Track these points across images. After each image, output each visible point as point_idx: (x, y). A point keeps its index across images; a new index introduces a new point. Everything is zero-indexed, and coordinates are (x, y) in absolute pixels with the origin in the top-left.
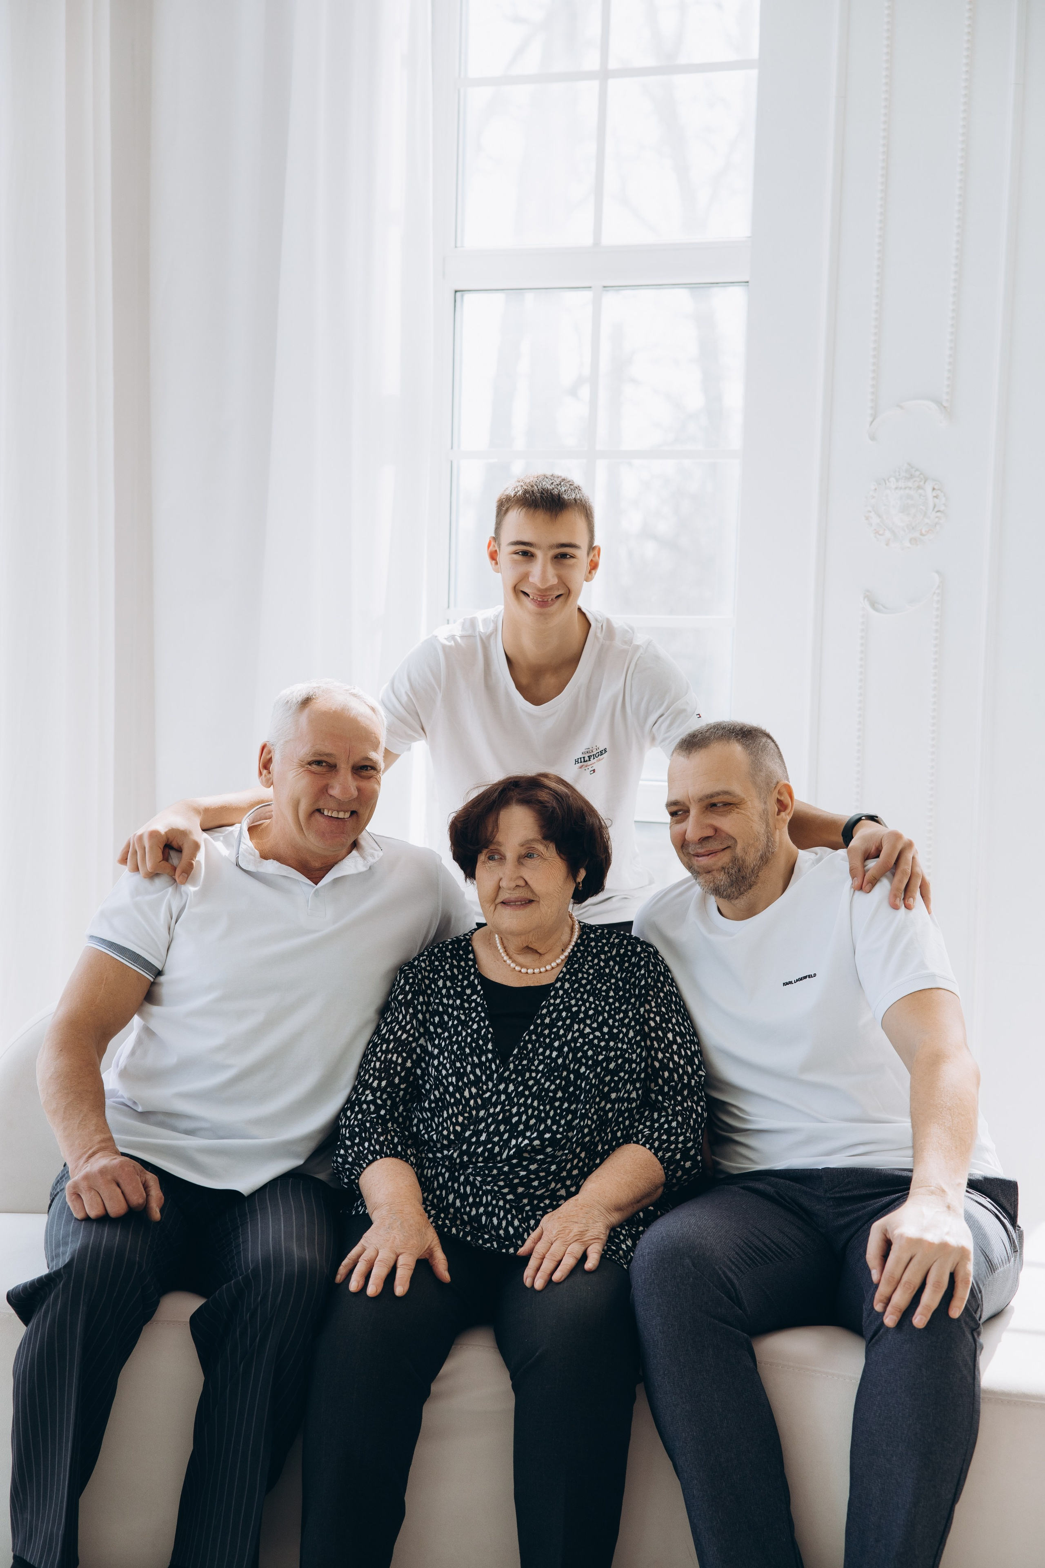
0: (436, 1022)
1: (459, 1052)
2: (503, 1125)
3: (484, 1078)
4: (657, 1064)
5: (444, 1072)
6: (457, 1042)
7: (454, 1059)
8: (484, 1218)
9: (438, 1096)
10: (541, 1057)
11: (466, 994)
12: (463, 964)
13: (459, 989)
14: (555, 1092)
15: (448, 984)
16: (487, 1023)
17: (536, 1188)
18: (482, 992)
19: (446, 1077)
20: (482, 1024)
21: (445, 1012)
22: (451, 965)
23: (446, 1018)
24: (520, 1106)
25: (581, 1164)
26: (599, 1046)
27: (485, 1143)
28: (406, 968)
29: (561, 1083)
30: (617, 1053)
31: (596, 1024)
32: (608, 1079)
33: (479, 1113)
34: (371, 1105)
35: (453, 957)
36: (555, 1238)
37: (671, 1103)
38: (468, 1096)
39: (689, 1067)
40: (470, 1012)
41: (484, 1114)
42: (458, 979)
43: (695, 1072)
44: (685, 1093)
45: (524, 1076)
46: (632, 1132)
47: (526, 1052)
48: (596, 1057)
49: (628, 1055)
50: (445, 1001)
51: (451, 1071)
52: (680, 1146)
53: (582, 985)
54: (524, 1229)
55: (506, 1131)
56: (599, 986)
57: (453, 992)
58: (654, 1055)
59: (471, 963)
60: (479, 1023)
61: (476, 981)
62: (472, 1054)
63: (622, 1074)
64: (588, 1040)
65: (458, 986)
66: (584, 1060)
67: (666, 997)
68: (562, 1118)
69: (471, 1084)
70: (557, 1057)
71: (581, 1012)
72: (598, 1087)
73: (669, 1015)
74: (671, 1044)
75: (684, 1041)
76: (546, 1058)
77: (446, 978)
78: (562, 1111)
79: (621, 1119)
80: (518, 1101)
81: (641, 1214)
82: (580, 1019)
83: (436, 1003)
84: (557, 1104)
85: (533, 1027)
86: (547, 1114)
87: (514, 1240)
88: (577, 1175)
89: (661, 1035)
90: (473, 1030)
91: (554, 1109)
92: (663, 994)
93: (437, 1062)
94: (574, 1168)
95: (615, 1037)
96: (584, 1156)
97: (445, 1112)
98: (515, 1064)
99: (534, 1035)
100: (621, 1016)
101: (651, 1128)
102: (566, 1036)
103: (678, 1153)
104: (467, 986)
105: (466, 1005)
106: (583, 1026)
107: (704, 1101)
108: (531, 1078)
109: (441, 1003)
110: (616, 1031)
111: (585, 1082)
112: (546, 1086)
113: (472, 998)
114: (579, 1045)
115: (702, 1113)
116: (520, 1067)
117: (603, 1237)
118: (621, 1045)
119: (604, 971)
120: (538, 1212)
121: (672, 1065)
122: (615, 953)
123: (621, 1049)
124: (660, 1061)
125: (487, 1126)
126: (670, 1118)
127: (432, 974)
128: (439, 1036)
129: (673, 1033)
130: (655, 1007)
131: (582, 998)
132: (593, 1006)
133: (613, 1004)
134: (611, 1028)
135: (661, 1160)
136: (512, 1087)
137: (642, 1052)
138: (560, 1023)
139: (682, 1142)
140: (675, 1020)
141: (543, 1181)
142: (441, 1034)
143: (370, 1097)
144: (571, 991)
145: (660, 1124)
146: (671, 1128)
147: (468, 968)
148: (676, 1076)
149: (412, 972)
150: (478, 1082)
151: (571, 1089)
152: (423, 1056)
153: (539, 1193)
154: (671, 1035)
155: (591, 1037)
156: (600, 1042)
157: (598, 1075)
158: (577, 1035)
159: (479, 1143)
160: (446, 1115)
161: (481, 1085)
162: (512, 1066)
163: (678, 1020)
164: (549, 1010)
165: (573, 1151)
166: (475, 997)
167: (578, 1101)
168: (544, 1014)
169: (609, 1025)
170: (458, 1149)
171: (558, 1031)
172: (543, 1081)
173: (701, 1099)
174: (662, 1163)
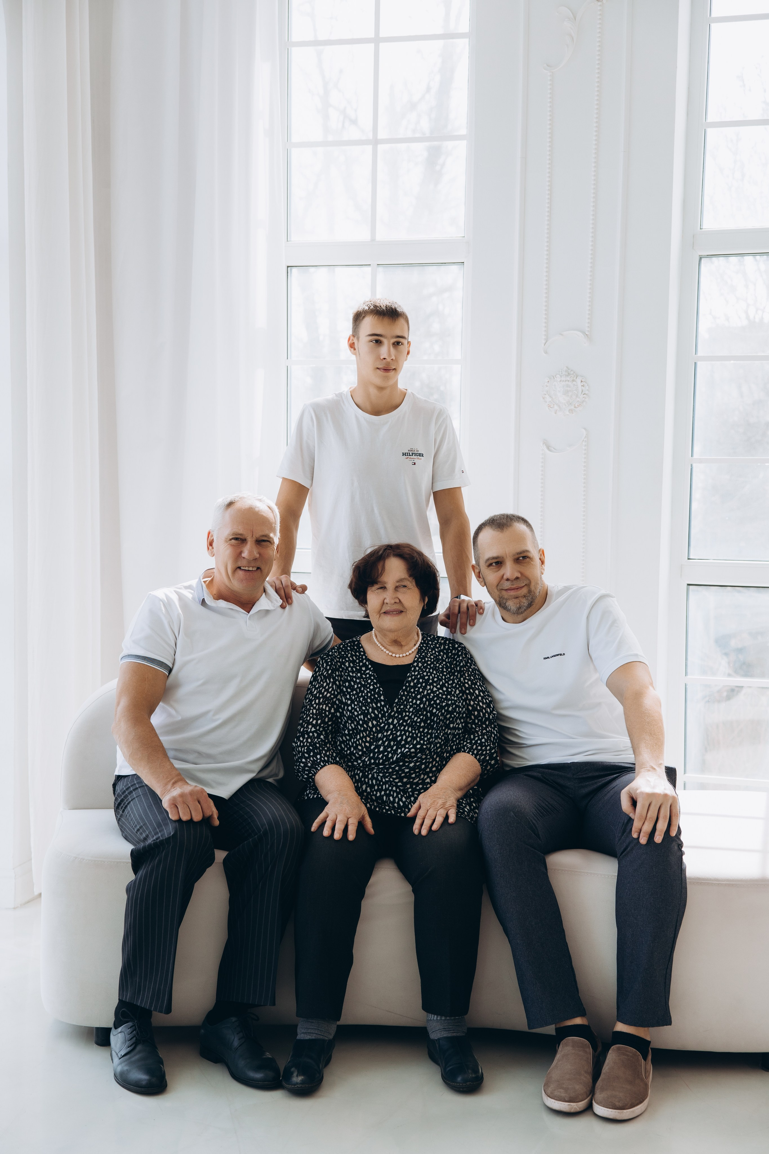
0: (347, 685)
1: (364, 702)
2: (393, 742)
3: (380, 716)
4: (470, 708)
5: (356, 713)
6: (362, 696)
7: (361, 705)
8: (385, 798)
9: (354, 727)
10: (411, 704)
11: (363, 670)
12: (357, 654)
13: (358, 668)
14: (420, 723)
15: (352, 665)
16: (378, 685)
17: (414, 779)
18: (372, 669)
19: (357, 716)
20: (376, 686)
21: (352, 680)
22: (352, 655)
23: (352, 683)
24: (401, 731)
25: (437, 764)
26: (442, 698)
27: (383, 752)
28: (325, 656)
29: (423, 718)
30: (452, 702)
31: (439, 686)
32: (448, 716)
33: (377, 735)
34: (315, 734)
35: (352, 650)
36: (429, 807)
37: (480, 728)
38: (371, 726)
39: (488, 709)
40: (366, 679)
41: (381, 736)
42: (356, 662)
43: (491, 712)
44: (487, 723)
45: (402, 715)
46: (460, 746)
47: (402, 701)
48: (441, 704)
49: (457, 703)
50: (351, 674)
51: (360, 712)
52: (488, 752)
53: (428, 665)
54: (408, 803)
55: (394, 745)
56: (438, 665)
57: (354, 669)
58: (468, 703)
59: (362, 653)
60: (373, 685)
61: (367, 663)
62: (371, 703)
63: (455, 714)
64: (435, 694)
65: (357, 666)
66: (435, 706)
67: (473, 671)
68: (425, 737)
69: (372, 719)
70: (420, 704)
71: (430, 679)
72: (443, 721)
73: (475, 681)
74: (477, 696)
75: (484, 695)
76: (413, 704)
77: (350, 661)
78: (424, 733)
79: (454, 739)
80: (400, 728)
81: (471, 791)
82: (429, 683)
83: (345, 675)
84: (421, 730)
85: (404, 688)
86: (417, 735)
87: (403, 809)
88: (435, 771)
89: (472, 692)
90: (370, 689)
91: (421, 732)
92: (471, 670)
93: (350, 708)
94: (433, 766)
95: (449, 693)
96: (438, 759)
97: (358, 736)
98: (396, 708)
99: (405, 692)
100: (451, 682)
101: (471, 743)
102: (423, 692)
103: (487, 756)
104: (363, 666)
105: (364, 676)
106: (432, 687)
107: (496, 728)
108: (406, 716)
109: (349, 675)
110: (450, 690)
111: (436, 718)
112: (415, 720)
113: (366, 672)
114: (431, 697)
115: (497, 734)
116: (400, 710)
117: (455, 805)
118: (453, 698)
119: (439, 657)
120: (415, 793)
121: (478, 708)
122: (442, 648)
123: (454, 700)
124: (472, 706)
125: (384, 743)
126: (480, 737)
127: (341, 659)
128: (349, 693)
129: (478, 690)
130: (467, 676)
131: (429, 672)
132: (436, 676)
133: (446, 675)
134: (447, 688)
135: (479, 760)
136: (395, 721)
137: (463, 702)
138: (419, 686)
139: (489, 750)
140: (478, 684)
141: (418, 774)
142: (350, 692)
143: (313, 729)
144: (422, 668)
145: (475, 741)
146: (482, 742)
147: (361, 656)
148: (481, 714)
149: (329, 659)
150: (376, 718)
151: (429, 722)
152: (340, 705)
153: (415, 781)
154: (477, 692)
155: (438, 693)
156: (442, 696)
157: (442, 714)
158: (429, 691)
159: (379, 752)
160: (358, 737)
161: (378, 719)
162: (395, 709)
163: (480, 684)
164: (412, 678)
165: (432, 757)
166: (368, 672)
167: (432, 728)
168: (409, 681)
169: (445, 687)
170: (368, 756)
171: (419, 689)
172: (413, 717)
173: (495, 727)
174: (479, 762)
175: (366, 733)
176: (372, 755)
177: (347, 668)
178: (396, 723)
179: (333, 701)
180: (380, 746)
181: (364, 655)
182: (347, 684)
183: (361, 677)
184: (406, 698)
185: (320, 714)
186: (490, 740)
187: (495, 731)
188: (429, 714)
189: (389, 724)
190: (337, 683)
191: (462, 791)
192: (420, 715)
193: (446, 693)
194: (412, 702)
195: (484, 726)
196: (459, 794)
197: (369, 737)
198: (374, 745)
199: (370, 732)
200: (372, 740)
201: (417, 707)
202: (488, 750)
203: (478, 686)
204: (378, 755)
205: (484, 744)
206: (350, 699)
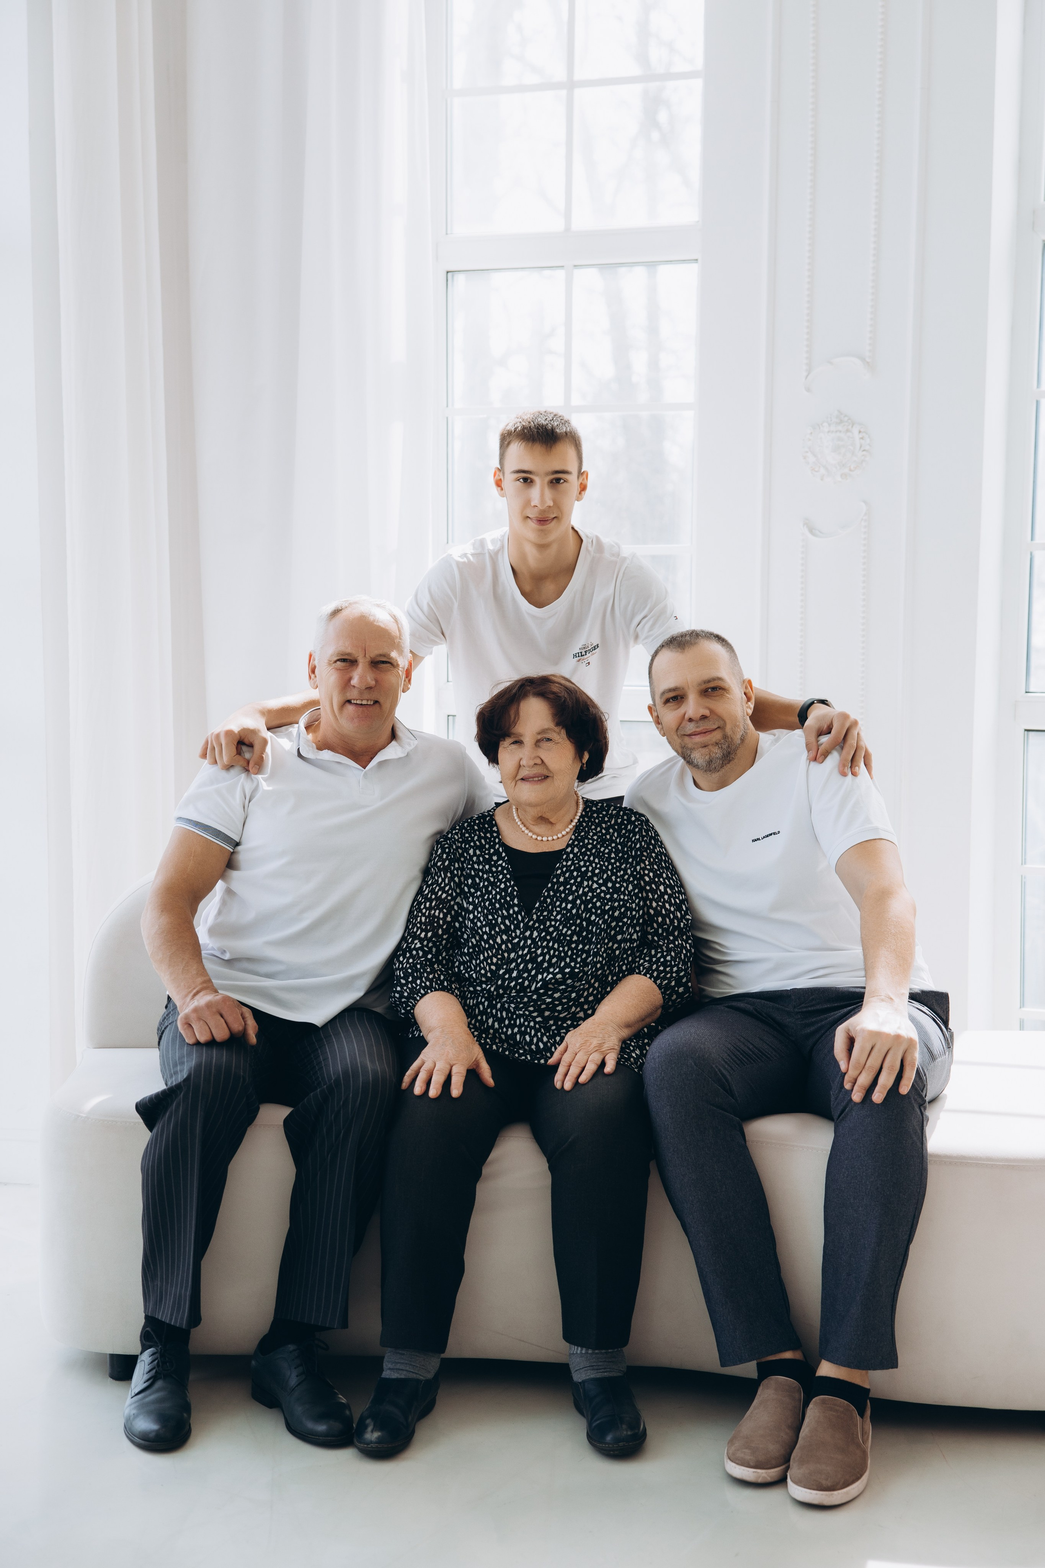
0: (470, 883)
1: (490, 907)
2: (530, 964)
3: (512, 927)
4: (652, 912)
5: (479, 924)
6: (488, 899)
7: (487, 913)
8: (518, 1037)
9: (475, 943)
10: (558, 909)
11: (493, 860)
12: (488, 835)
13: (487, 856)
14: (571, 936)
15: (478, 852)
16: (512, 883)
17: (560, 1012)
18: (506, 858)
19: (481, 928)
20: (508, 884)
21: (477, 875)
22: (478, 836)
23: (477, 880)
24: (543, 948)
25: (595, 992)
26: (605, 898)
27: (516, 979)
28: (442, 840)
29: (575, 929)
30: (619, 904)
31: (601, 880)
32: (613, 924)
33: (509, 955)
34: (419, 952)
35: (480, 830)
36: (579, 1050)
37: (665, 942)
38: (500, 942)
39: (678, 913)
40: (497, 874)
41: (515, 956)
42: (485, 848)
43: (683, 917)
44: (676, 933)
45: (545, 924)
46: (633, 966)
47: (545, 905)
48: (603, 907)
49: (628, 905)
50: (476, 866)
51: (484, 923)
52: (674, 975)
53: (587, 849)
54: (551, 1044)
55: (532, 969)
56: (602, 849)
57: (481, 859)
58: (649, 904)
59: (495, 835)
60: (505, 883)
61: (501, 850)
62: (501, 909)
63: (625, 920)
64: (595, 894)
65: (486, 854)
66: (594, 911)
67: (657, 857)
68: (578, 956)
69: (502, 932)
70: (572, 908)
71: (589, 871)
72: (605, 931)
73: (660, 871)
74: (662, 894)
75: (672, 892)
76: (562, 909)
77: (475, 847)
78: (578, 951)
79: (625, 956)
80: (542, 944)
81: (646, 1030)
82: (588, 877)
83: (468, 868)
84: (573, 946)
85: (550, 885)
86: (566, 953)
87: (544, 1053)
88: (592, 1001)
89: (655, 888)
90: (500, 889)
91: (572, 950)
92: (654, 855)
93: (471, 916)
94: (589, 995)
95: (617, 891)
96: (596, 985)
97: (482, 955)
98: (537, 915)
99: (551, 892)
100: (622, 872)
101: (650, 961)
102: (577, 891)
103: (673, 980)
104: (494, 854)
105: (494, 869)
106: (590, 883)
107: (691, 939)
108: (551, 926)
109: (473, 868)
110: (618, 885)
111: (595, 928)
112: (564, 932)
113: (498, 863)
114: (588, 898)
115: (691, 949)
116: (542, 918)
117: (618, 1048)
118: (622, 897)
119: (606, 837)
120: (562, 1031)
121: (664, 912)
122: (613, 822)
123: (623, 900)
124: (655, 909)
125: (518, 965)
126: (665, 953)
127: (463, 845)
128: (472, 895)
129: (664, 886)
130: (648, 865)
131: (589, 860)
132: (598, 866)
133: (615, 863)
134: (614, 883)
135: (660, 987)
136: (535, 934)
137: (639, 902)
138: (572, 881)
139: (676, 972)
140: (664, 875)
141: (566, 1006)
142: (474, 893)
143: (418, 945)
144: (579, 855)
145: (657, 959)
146: (666, 961)
147: (492, 839)
148: (668, 920)
149: (447, 844)
150: (507, 930)
151: (584, 934)
152: (460, 911)
153: (562, 1016)
154: (662, 888)
155: (598, 891)
156: (605, 895)
157: (605, 922)
158: (586, 890)
159: (511, 979)
160: (482, 958)
161: (510, 933)
162: (535, 917)
163: (667, 875)
164: (562, 871)
165: (588, 982)
166: (500, 862)
167: (590, 942)
168: (558, 874)
169: (611, 881)
170: (494, 984)
171: (571, 887)
172: (561, 928)
173: (688, 938)
174: (660, 989)
175: (492, 952)
176: (500, 982)
177: (471, 857)
178: (536, 937)
179: (450, 904)
180: (513, 970)
181: (498, 837)
182: (470, 881)
183: (490, 871)
184: (552, 900)
185: (431, 923)
186: (680, 958)
187: (688, 945)
188: (584, 923)
189: (525, 939)
190: (456, 879)
191: (630, 1028)
192: (572, 925)
193: (611, 890)
194: (560, 906)
195: (671, 938)
196: (625, 1033)
197: (496, 957)
198: (503, 969)
199: (497, 950)
200: (499, 962)
201: (567, 913)
202: (674, 972)
203: (664, 879)
204: (509, 983)
205: (669, 963)
206: (473, 903)
